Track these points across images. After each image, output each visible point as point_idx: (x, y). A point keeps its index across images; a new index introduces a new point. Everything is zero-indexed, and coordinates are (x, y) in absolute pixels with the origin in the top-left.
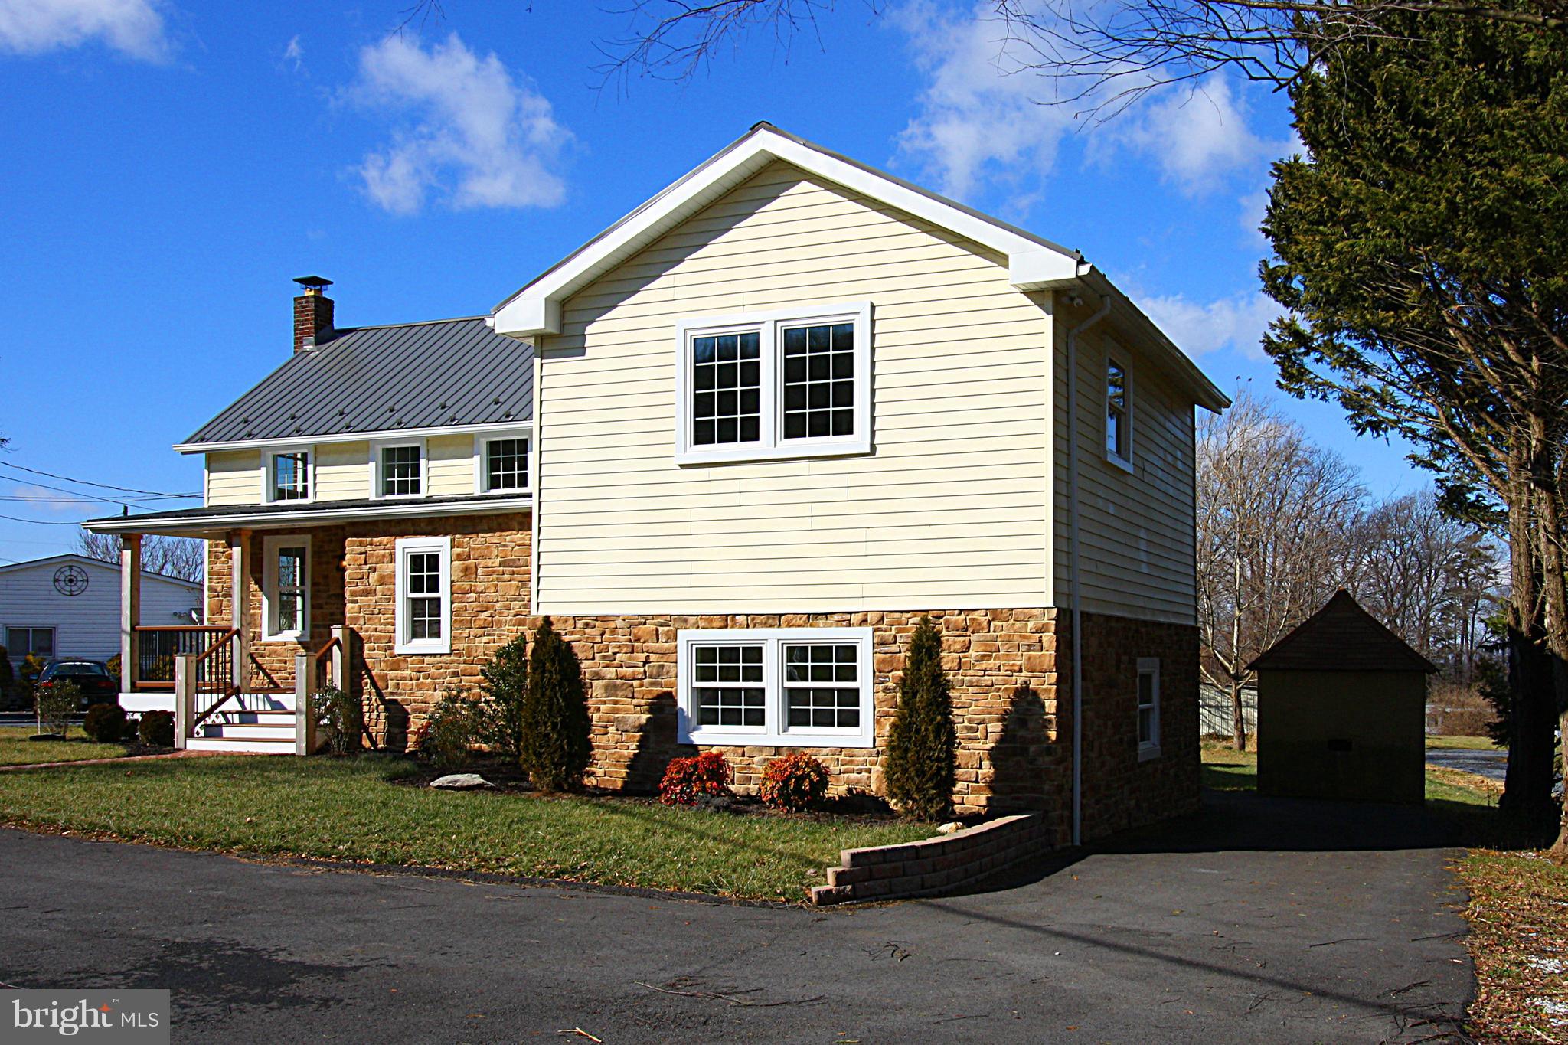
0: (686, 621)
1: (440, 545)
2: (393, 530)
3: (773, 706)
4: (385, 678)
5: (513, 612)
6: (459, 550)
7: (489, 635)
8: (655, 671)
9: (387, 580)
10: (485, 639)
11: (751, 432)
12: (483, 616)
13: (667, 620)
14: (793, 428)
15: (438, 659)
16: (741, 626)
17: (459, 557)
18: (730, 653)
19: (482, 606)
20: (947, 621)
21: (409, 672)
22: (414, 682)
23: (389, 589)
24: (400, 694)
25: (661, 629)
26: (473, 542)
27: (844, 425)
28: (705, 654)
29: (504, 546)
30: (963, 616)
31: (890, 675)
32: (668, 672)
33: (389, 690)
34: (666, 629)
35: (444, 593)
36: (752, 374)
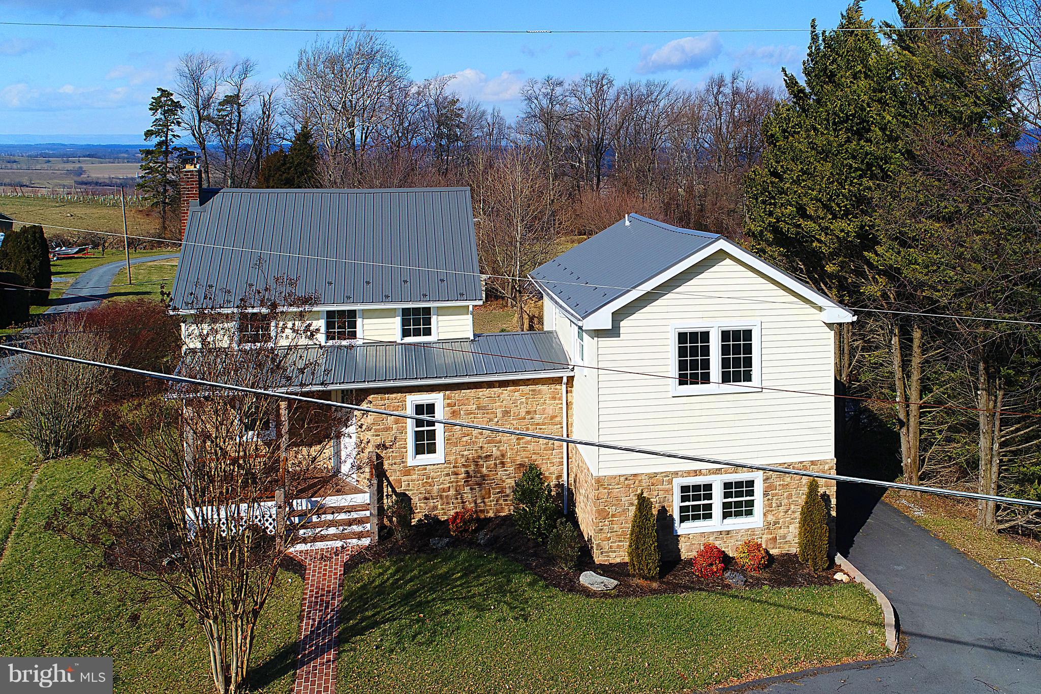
0: (677, 474)
1: (437, 399)
2: (404, 390)
3: (717, 510)
4: (399, 481)
6: (449, 401)
7: (469, 450)
8: (662, 500)
9: (401, 421)
10: (466, 453)
11: (706, 379)
12: (465, 439)
13: (667, 474)
15: (436, 467)
16: (704, 475)
17: (449, 405)
18: (696, 488)
19: (464, 434)
20: (793, 467)
21: (416, 476)
22: (420, 482)
23: (402, 427)
24: (411, 490)
25: (664, 479)
26: (456, 396)
27: (748, 377)
28: (684, 489)
29: (478, 398)
30: (800, 465)
31: (770, 493)
32: (668, 500)
33: (402, 489)
34: (668, 478)
35: (439, 426)
36: (706, 363)
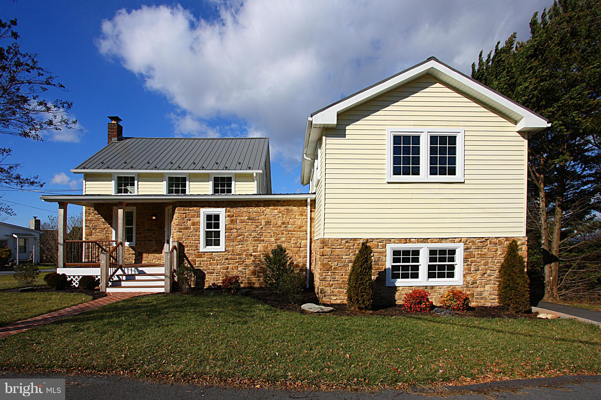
0: (390, 241)
1: (221, 211)
2: (199, 205)
3: (423, 271)
4: (195, 261)
5: (253, 236)
6: (229, 213)
7: (241, 245)
8: (377, 259)
9: (196, 224)
10: (240, 246)
11: (416, 172)
12: (239, 238)
13: (381, 240)
14: (433, 172)
15: (219, 253)
16: (413, 243)
17: (229, 216)
18: (406, 253)
19: (239, 234)
20: (490, 241)
21: (206, 258)
22: (208, 262)
23: (197, 227)
24: (202, 267)
25: (379, 244)
26: (234, 210)
27: (452, 172)
28: (396, 253)
29: (249, 212)
30: (496, 240)
31: (469, 260)
32: (382, 260)
33: (196, 265)
34: (382, 243)
35: (222, 229)
36: (417, 151)
